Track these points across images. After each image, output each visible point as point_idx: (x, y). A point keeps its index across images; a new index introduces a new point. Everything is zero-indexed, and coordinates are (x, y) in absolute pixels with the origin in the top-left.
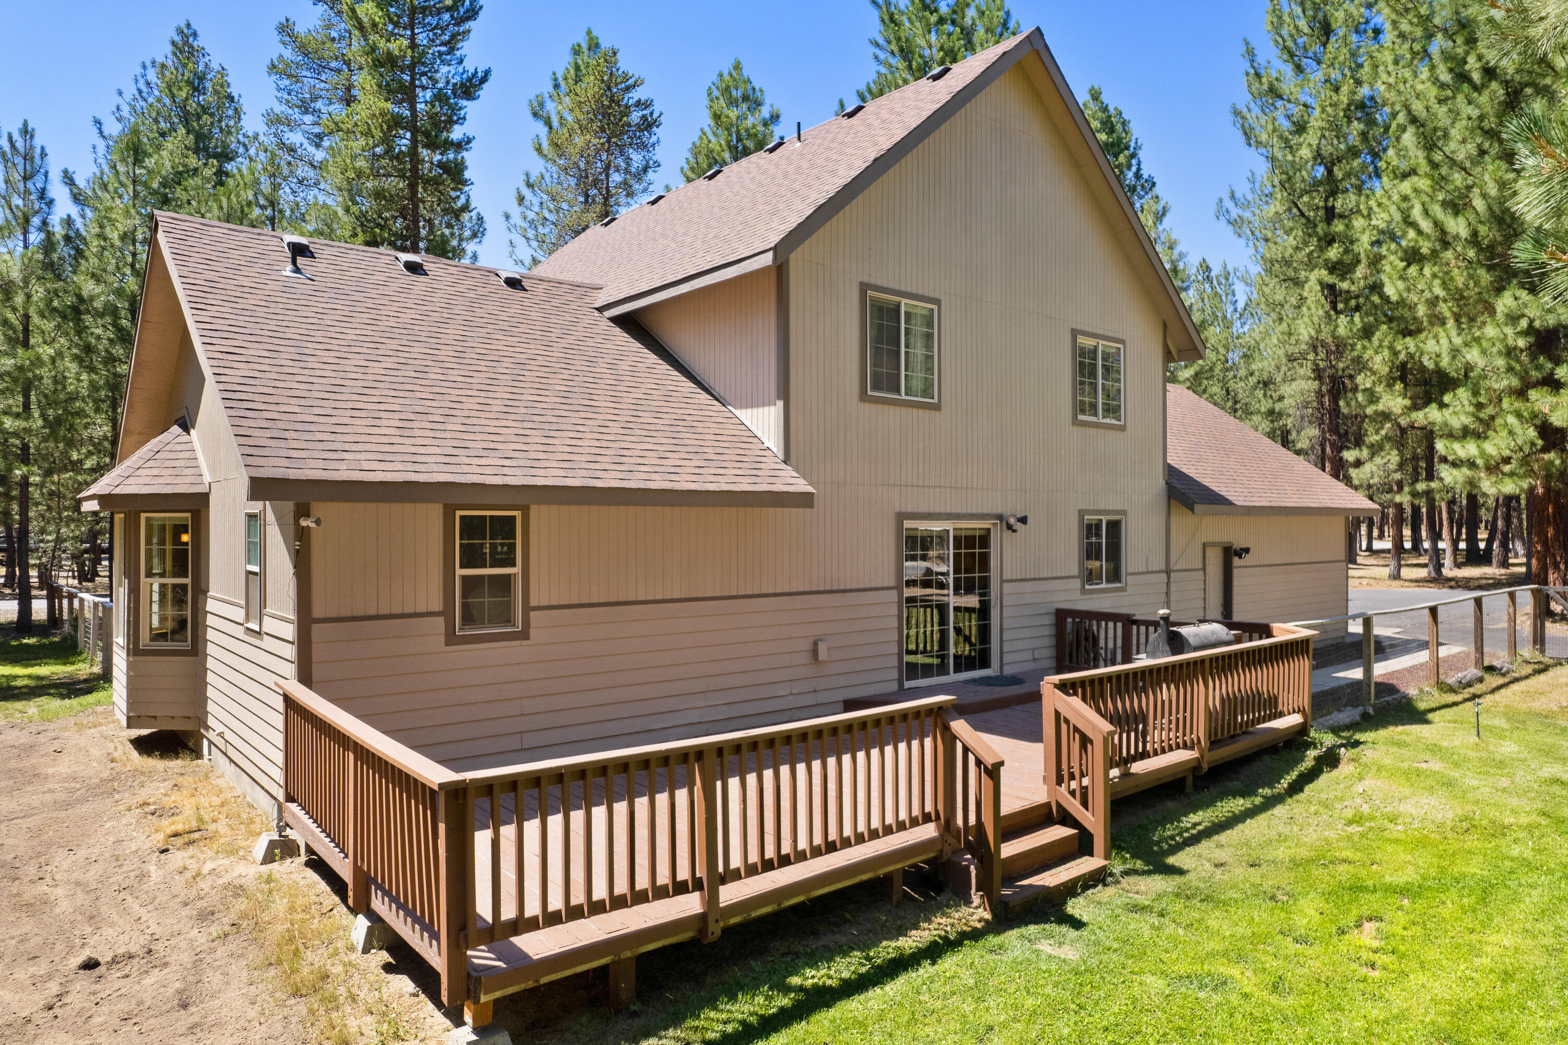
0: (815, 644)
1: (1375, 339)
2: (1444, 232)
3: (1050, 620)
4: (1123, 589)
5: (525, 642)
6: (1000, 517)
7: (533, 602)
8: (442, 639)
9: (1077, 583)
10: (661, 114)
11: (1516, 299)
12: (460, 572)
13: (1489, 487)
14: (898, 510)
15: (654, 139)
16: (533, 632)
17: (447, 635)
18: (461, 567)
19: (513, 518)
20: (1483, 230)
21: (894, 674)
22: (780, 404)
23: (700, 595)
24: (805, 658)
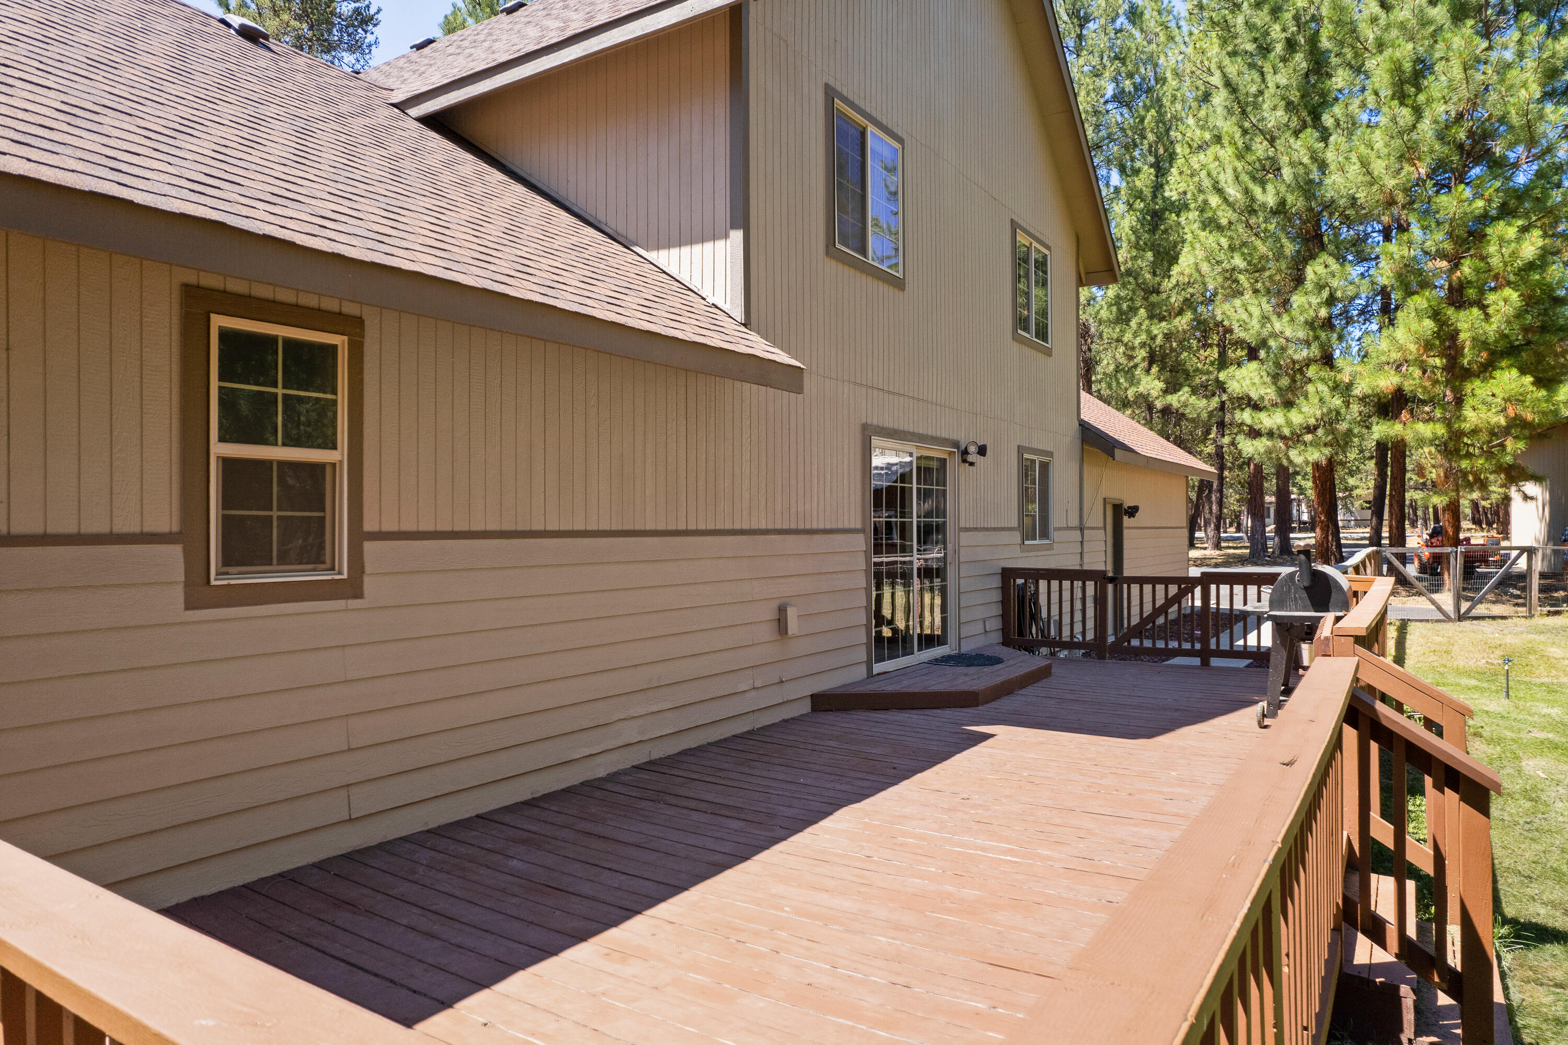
0: (782, 610)
1: (1133, 323)
2: (1253, 199)
3: (996, 582)
4: (1050, 547)
5: (354, 603)
6: (956, 444)
7: (369, 525)
8: (178, 594)
9: (1016, 537)
10: (379, 11)
11: (1326, 266)
12: (219, 449)
13: (1296, 456)
14: (864, 421)
15: (370, 38)
16: (368, 583)
17: (188, 584)
18: (222, 439)
19: (332, 350)
20: (1290, 199)
21: (862, 655)
22: (737, 236)
23: (638, 527)
24: (767, 632)
